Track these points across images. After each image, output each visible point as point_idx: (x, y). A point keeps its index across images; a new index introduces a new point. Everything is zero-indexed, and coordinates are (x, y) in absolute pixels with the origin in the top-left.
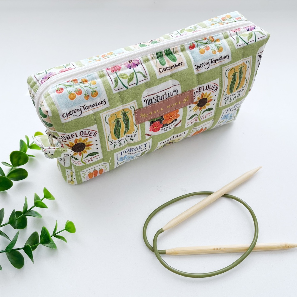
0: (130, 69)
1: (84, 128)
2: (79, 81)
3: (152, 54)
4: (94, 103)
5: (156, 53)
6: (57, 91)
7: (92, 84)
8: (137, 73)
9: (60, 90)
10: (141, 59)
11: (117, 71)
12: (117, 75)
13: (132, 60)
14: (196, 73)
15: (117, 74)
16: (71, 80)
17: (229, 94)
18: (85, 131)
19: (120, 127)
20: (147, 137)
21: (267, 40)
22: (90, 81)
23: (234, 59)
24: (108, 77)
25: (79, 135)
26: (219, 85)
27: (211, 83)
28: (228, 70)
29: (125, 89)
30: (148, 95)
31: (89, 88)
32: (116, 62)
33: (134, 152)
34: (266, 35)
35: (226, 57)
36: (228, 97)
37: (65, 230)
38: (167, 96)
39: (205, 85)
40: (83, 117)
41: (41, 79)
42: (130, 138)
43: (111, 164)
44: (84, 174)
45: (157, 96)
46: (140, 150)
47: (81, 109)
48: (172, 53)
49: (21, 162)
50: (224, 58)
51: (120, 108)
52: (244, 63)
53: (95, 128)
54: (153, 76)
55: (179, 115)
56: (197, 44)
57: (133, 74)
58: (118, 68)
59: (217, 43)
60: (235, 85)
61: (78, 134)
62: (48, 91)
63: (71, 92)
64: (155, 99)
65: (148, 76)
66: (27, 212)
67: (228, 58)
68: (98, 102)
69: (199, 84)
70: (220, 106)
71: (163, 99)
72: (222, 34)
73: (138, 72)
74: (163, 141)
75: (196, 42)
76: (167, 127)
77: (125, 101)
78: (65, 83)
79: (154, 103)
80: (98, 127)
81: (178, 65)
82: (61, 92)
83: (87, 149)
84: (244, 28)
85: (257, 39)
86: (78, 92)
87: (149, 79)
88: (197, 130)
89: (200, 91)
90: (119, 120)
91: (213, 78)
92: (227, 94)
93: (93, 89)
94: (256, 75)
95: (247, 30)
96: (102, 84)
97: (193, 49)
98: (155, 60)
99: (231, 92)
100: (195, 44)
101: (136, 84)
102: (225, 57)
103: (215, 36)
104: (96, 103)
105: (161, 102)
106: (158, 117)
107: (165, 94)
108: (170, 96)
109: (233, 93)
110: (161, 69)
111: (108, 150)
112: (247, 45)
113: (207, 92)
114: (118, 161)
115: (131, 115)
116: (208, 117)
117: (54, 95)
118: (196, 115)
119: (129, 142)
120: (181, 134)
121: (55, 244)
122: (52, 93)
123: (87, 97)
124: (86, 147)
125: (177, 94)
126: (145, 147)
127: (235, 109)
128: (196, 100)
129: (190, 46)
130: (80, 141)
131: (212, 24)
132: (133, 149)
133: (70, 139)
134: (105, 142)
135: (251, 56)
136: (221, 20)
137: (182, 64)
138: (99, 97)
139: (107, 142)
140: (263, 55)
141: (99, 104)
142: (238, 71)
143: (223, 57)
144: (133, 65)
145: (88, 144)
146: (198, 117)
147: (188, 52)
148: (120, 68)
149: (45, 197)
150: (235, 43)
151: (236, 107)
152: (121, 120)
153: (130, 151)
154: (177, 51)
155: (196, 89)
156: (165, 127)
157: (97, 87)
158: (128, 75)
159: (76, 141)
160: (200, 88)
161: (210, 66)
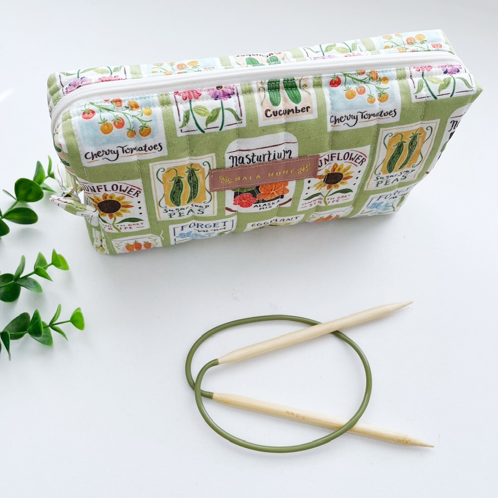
0: (216, 99)
1: (119, 180)
2: (124, 104)
3: (260, 81)
4: (142, 145)
5: (267, 81)
6: (84, 113)
7: (143, 114)
8: (225, 111)
9: (88, 113)
10: (239, 87)
11: (193, 99)
12: (191, 107)
13: (223, 86)
14: (330, 128)
15: (191, 104)
16: (111, 100)
17: (384, 173)
18: (121, 184)
19: (182, 190)
20: (228, 213)
21: (474, 97)
22: (143, 109)
23: (405, 120)
24: (174, 107)
25: (111, 189)
26: (368, 156)
27: (354, 152)
28: (390, 135)
29: (199, 132)
30: (238, 149)
31: (138, 121)
32: (194, 83)
33: (205, 229)
34: (475, 89)
35: (391, 114)
36: (383, 178)
37: (70, 322)
38: (272, 157)
39: (342, 153)
40: (120, 164)
41: (67, 86)
42: (198, 208)
43: (163, 239)
44: (118, 244)
45: (252, 155)
46: (215, 228)
47: (117, 151)
48: (296, 87)
49: (31, 197)
50: (386, 114)
51: (185, 161)
52: (421, 129)
53: (138, 183)
54: (253, 120)
55: (288, 191)
56: (344, 80)
57: (217, 110)
58: (196, 94)
59: (382, 85)
60: (398, 161)
61: (109, 187)
62: (71, 112)
63: (107, 120)
64: (249, 159)
65: (244, 118)
66: (20, 279)
67: (393, 115)
68: (148, 146)
69: (332, 149)
70: (365, 189)
71: (264, 161)
72: (397, 70)
73: (227, 109)
74: (257, 223)
75: (345, 75)
76: (265, 205)
77: (195, 152)
78: (101, 102)
79: (246, 164)
80: (143, 183)
81: (300, 109)
82: (90, 118)
83: (123, 211)
84: (439, 67)
85: (455, 92)
86: (118, 123)
87: (244, 124)
88: (321, 216)
89: (332, 160)
90: (182, 179)
91: (360, 143)
92: (382, 173)
93: (144, 123)
94: (442, 151)
95: (443, 72)
96: (162, 118)
97: (336, 86)
98: (262, 94)
99: (390, 170)
100: (343, 78)
101: (219, 128)
102: (389, 113)
103: (382, 72)
104: (145, 146)
105: (260, 164)
106: (252, 186)
107: (268, 153)
108: (276, 157)
109: (392, 174)
110: (269, 110)
111: (159, 219)
112: (434, 99)
113: (343, 164)
114: (177, 237)
115: (203, 176)
116: (341, 201)
117: (77, 120)
118: (320, 195)
119: (196, 213)
120: (290, 218)
122: (74, 116)
123: (132, 133)
124: (121, 208)
125: (289, 158)
126: (225, 225)
127: (396, 197)
128: (323, 171)
129: (332, 80)
130: (111, 197)
131: (386, 47)
132: (203, 225)
133: (95, 192)
134: (154, 207)
135: (438, 120)
136: (406, 42)
137: (309, 109)
138: (152, 137)
139: (158, 208)
140: (463, 122)
141: (151, 148)
142: (407, 141)
143: (385, 112)
144: (222, 95)
145: (125, 204)
146: (323, 198)
147: (326, 90)
148: (200, 96)
149: (52, 264)
150: (413, 91)
151: (397, 194)
152: (185, 180)
153: (198, 227)
154: (305, 86)
155: (324, 155)
156: (262, 204)
157: (151, 121)
158: (210, 110)
159: (105, 196)
160: (333, 155)
161: (358, 122)
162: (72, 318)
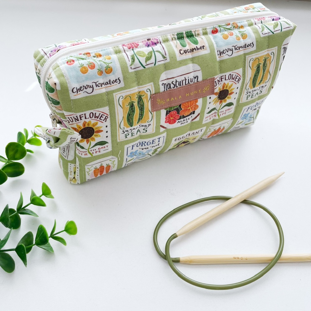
0: (148, 47)
1: (94, 109)
2: (92, 55)
3: (172, 34)
4: (108, 81)
5: (176, 34)
6: (67, 62)
7: (106, 59)
8: (155, 52)
9: (70, 62)
10: (161, 39)
11: (134, 48)
12: (134, 53)
13: (151, 38)
14: (218, 59)
15: (134, 51)
16: (83, 53)
17: (251, 88)
18: (95, 112)
19: (134, 112)
20: (162, 130)
21: (293, 30)
22: (105, 56)
23: (259, 49)
24: (124, 54)
25: (89, 117)
26: (241, 76)
27: (234, 73)
28: (252, 59)
29: (142, 68)
30: (166, 78)
31: (103, 63)
32: (133, 38)
33: (147, 146)
34: (292, 26)
35: (251, 45)
36: (250, 92)
37: (65, 231)
38: (187, 82)
39: (227, 74)
40: (95, 95)
41: (50, 52)
42: (143, 128)
43: (119, 159)
44: (89, 169)
45: (175, 81)
46: (153, 145)
47: (92, 85)
48: (193, 36)
49: (18, 155)
50: (248, 46)
51: (135, 90)
52: (268, 54)
53: (106, 110)
54: (173, 57)
55: (198, 106)
56: (220, 29)
57: (151, 52)
58: (136, 45)
59: (241, 30)
60: (258, 79)
61: (88, 116)
62: (58, 63)
63: (83, 65)
64: (174, 84)
65: (167, 56)
66: (21, 210)
67: (252, 46)
68: (112, 80)
69: (221, 73)
70: (240, 102)
71: (183, 85)
72: (247, 21)
74: (178, 137)
75: (219, 26)
76: (184, 120)
77: (141, 82)
78: (77, 55)
79: (172, 88)
80: (110, 109)
81: (199, 48)
82: (72, 64)
83: (96, 136)
84: (268, 17)
85: (282, 28)
86: (91, 66)
87: (168, 60)
88: (215, 129)
89: (222, 81)
90: (134, 103)
91: (236, 67)
92: (250, 88)
93: (107, 64)
94: (280, 69)
95: (272, 20)
96: (118, 61)
97: (215, 33)
98: (175, 41)
99: (254, 87)
100: (218, 29)
101: (154, 64)
102: (250, 45)
103: (239, 23)
104: (110, 81)
105: (180, 88)
106: (176, 105)
107: (184, 79)
108: (190, 82)
109: (255, 88)
110: (182, 50)
111: (118, 141)
112: (272, 34)
113: (229, 83)
114: (128, 156)
115: (147, 100)
116: (227, 114)
117: (64, 67)
118: (215, 110)
119: (142, 133)
120: (197, 130)
121: (51, 247)
122: (61, 65)
123: (101, 72)
124: (95, 134)
125: (197, 81)
126: (159, 141)
127: (256, 109)
128: (217, 90)
129: (213, 30)
130: (88, 124)
131: (235, 12)
132: (145, 142)
133: (78, 120)
134: (116, 129)
135: (277, 47)
136: (245, 9)
137: (204, 47)
138: (114, 74)
139: (119, 129)
141: (113, 82)
142: (262, 63)
143: (247, 44)
144: (151, 44)
145: (97, 129)
146: (217, 112)
147: (211, 36)
148: (138, 45)
149: (43, 195)
150: (260, 30)
151: (257, 107)
152: (136, 104)
153: (142, 146)
154: (198, 34)
155: (217, 78)
156: (182, 120)
157: (111, 63)
158: (147, 53)
159: (84, 125)
160: (222, 77)
161: (233, 53)
162: (66, 227)
